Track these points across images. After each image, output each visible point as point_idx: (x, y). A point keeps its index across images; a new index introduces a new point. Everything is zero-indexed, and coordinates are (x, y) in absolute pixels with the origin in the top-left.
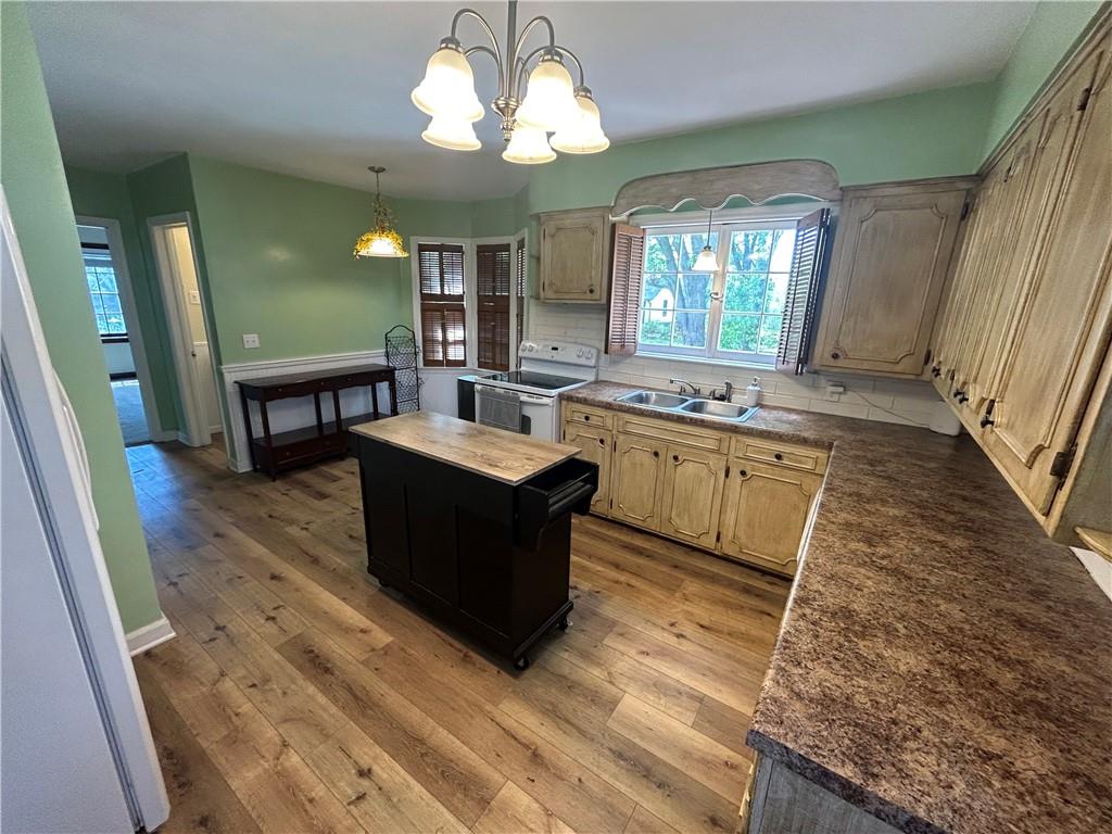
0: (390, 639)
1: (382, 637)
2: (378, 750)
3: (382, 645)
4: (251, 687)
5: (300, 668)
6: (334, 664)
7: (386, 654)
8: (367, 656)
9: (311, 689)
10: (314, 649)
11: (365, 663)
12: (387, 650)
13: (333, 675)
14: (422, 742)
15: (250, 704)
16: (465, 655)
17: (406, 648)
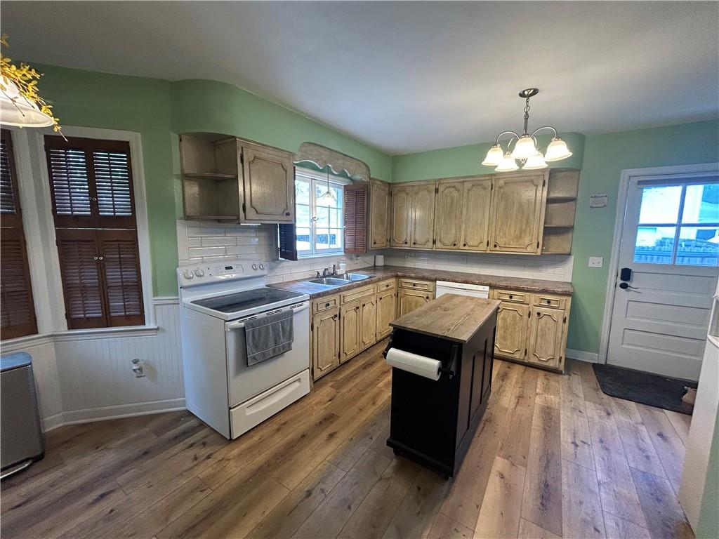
0: (497, 458)
1: (499, 463)
2: (562, 443)
3: (506, 461)
4: (599, 532)
5: (560, 505)
6: (539, 483)
7: (510, 456)
8: (519, 466)
9: (564, 488)
10: (539, 504)
11: (525, 465)
12: (507, 457)
13: (546, 481)
14: (545, 429)
15: (606, 523)
16: (487, 421)
17: (499, 447)
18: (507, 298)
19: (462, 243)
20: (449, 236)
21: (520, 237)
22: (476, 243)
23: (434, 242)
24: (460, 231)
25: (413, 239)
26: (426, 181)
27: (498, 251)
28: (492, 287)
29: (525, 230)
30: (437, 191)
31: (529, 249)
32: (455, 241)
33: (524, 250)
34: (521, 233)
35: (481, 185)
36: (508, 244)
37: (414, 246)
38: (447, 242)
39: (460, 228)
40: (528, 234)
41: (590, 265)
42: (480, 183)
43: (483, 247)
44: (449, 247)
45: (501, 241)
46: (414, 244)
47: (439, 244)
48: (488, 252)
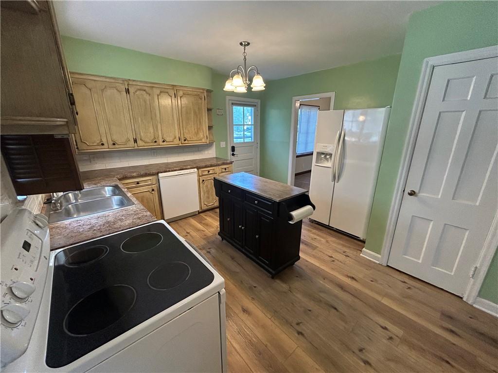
18: (207, 173)
19: (161, 140)
20: (149, 134)
21: (198, 133)
22: (171, 139)
23: (135, 141)
24: (157, 130)
25: (109, 140)
26: (111, 78)
27: (187, 143)
28: (198, 168)
29: (200, 128)
30: (128, 91)
31: (203, 141)
32: (155, 138)
33: (200, 141)
34: (198, 131)
35: (167, 93)
36: (192, 138)
37: (114, 146)
38: (148, 140)
39: (157, 128)
40: (201, 131)
41: (221, 146)
42: (166, 90)
43: (177, 142)
44: (152, 144)
45: (187, 136)
46: (114, 144)
47: (140, 142)
48: (181, 145)
